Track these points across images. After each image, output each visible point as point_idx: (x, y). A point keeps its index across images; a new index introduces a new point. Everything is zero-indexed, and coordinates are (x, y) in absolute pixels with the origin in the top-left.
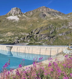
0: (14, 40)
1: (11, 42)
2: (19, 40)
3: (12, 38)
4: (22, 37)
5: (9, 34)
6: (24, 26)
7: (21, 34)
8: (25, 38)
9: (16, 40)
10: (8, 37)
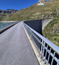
0: (41, 17)
1: (38, 19)
2: (44, 17)
3: (40, 16)
4: (47, 15)
5: (38, 13)
6: (48, 7)
7: (46, 13)
8: (49, 15)
9: (42, 17)
10: (37, 15)
